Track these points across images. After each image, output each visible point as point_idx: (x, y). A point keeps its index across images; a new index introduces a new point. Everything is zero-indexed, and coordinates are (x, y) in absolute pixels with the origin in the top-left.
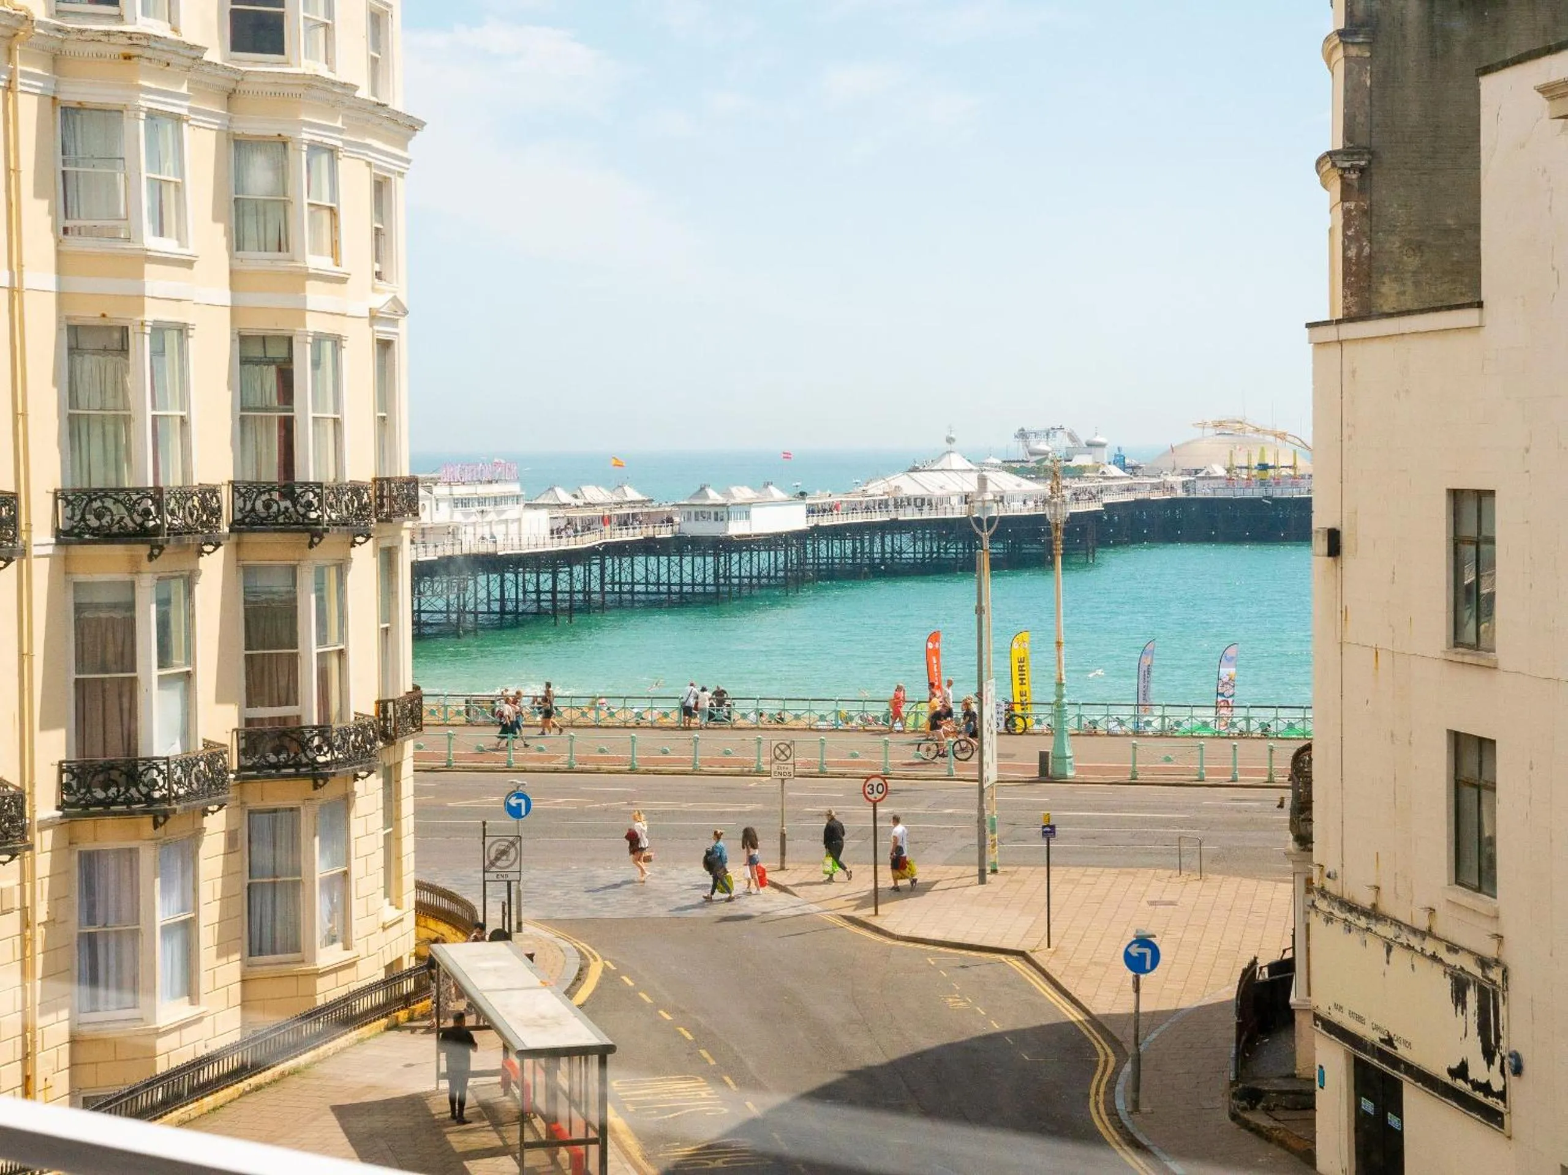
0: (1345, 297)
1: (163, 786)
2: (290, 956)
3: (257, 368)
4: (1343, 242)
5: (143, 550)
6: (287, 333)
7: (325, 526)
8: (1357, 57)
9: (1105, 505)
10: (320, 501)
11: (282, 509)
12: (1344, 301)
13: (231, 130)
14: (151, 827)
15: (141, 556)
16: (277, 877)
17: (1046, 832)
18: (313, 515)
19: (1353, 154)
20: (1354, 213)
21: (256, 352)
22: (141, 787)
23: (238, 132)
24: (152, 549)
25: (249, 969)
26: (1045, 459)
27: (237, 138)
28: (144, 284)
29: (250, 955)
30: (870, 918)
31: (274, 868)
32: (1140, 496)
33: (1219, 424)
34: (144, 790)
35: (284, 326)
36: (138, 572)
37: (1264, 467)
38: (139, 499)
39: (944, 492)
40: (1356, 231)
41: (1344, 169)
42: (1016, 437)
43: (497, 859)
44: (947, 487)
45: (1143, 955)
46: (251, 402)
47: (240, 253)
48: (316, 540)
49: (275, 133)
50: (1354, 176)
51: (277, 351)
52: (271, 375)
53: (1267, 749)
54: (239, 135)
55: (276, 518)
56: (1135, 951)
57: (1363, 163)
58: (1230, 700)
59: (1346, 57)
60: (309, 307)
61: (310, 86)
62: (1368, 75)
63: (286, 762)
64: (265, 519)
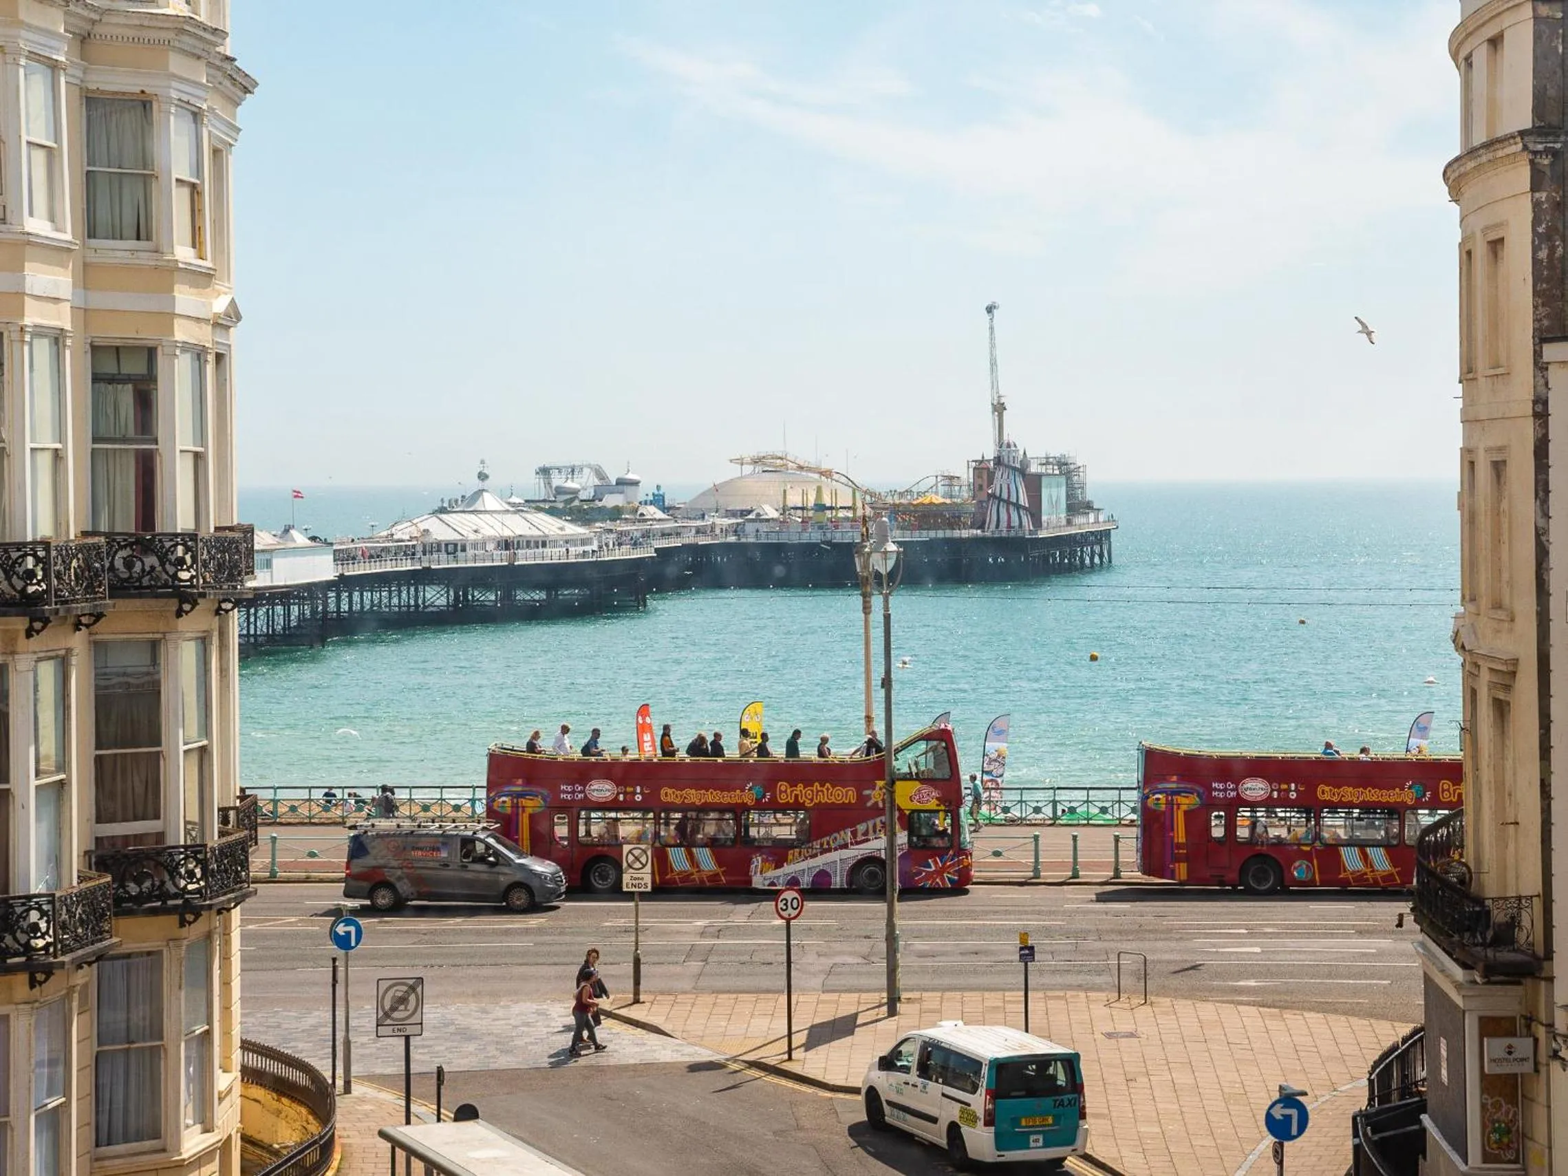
0: (1535, 307)
1: (47, 933)
2: (148, 1144)
3: (110, 387)
4: (1533, 242)
5: (20, 624)
6: (150, 344)
7: (201, 590)
8: (1548, 17)
9: (657, 550)
10: (194, 559)
11: (147, 569)
12: (1534, 312)
13: (83, 85)
14: (27, 987)
15: (18, 631)
16: (133, 1042)
17: (1024, 955)
18: (184, 575)
19: (1547, 135)
20: (1545, 206)
21: (110, 367)
22: (19, 935)
23: (93, 87)
24: (31, 621)
25: (97, 1164)
26: (572, 500)
27: (89, 95)
28: (24, 278)
29: (97, 1145)
30: (784, 1064)
31: (128, 1028)
32: (686, 541)
33: (756, 461)
34: (22, 938)
35: (147, 335)
36: (13, 653)
37: (820, 508)
38: (20, 557)
39: (480, 536)
40: (1548, 228)
41: (1535, 153)
42: (537, 473)
43: (393, 1009)
44: (481, 531)
45: (1288, 1118)
46: (103, 432)
47: (92, 241)
48: (187, 607)
49: (137, 90)
50: (1546, 162)
51: (131, 366)
52: (126, 396)
53: (1112, 839)
54: (93, 91)
55: (139, 579)
56: (1278, 1113)
57: (1558, 146)
58: (999, 780)
59: (1536, 18)
60: (177, 312)
61: (182, 31)
62: (1560, 41)
63: (150, 892)
64: (126, 580)
